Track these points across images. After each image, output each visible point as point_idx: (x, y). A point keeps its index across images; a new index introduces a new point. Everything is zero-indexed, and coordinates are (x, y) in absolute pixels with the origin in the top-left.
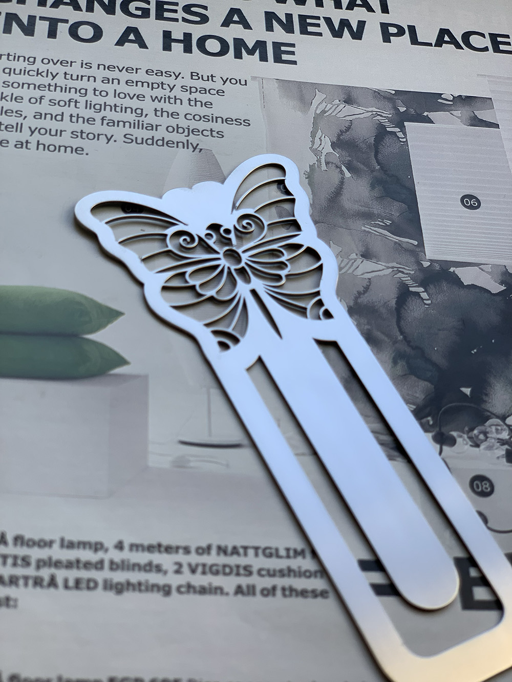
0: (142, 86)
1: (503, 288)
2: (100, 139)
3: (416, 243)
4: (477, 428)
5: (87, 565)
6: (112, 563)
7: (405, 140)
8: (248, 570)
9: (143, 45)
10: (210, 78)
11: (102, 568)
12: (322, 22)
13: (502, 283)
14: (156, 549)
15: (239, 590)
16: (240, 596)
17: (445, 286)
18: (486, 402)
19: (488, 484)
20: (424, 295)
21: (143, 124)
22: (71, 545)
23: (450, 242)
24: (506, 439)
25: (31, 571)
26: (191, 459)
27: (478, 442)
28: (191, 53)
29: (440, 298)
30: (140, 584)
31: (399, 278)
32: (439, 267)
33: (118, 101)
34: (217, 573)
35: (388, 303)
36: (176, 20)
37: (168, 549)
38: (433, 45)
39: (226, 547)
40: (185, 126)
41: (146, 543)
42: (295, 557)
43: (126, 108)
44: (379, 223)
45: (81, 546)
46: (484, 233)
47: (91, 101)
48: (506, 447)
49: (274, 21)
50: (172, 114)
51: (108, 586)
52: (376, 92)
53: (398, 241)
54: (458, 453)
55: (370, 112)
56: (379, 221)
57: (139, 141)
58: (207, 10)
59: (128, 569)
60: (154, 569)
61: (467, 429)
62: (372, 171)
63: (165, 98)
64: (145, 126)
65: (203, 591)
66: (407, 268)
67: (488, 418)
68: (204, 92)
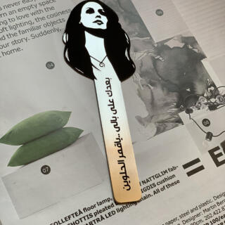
0: (25, 10)
2: (23, 41)
4: (197, 102)
5: (109, 207)
8: (154, 185)
11: (114, 206)
16: (156, 194)
17: (165, 52)
18: (196, 91)
19: (208, 121)
20: (161, 59)
22: (101, 203)
24: (207, 102)
25: (94, 218)
27: (199, 107)
30: (127, 205)
31: (150, 55)
32: (160, 45)
33: (20, 21)
34: (146, 190)
35: (151, 67)
39: (145, 180)
40: (50, 22)
42: (165, 174)
43: (25, 23)
44: (134, 35)
45: (104, 202)
47: (11, 26)
48: (208, 105)
50: (42, 18)
51: (118, 211)
53: (143, 40)
57: (37, 36)
61: (194, 104)
62: (122, 13)
63: (36, 12)
64: (36, 28)
65: (145, 198)
66: (151, 50)
67: (199, 97)
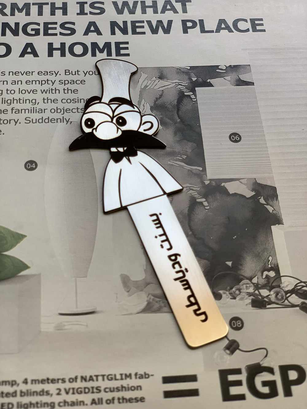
0: (36, 84)
1: (254, 193)
2: (11, 123)
3: (201, 169)
4: (235, 287)
5: (8, 395)
6: (21, 392)
7: (195, 100)
8: (98, 390)
9: (36, 55)
10: (77, 72)
11: (16, 396)
12: (145, 24)
13: (252, 190)
14: (46, 382)
15: (93, 402)
16: (94, 405)
17: (218, 196)
18: (241, 269)
19: (240, 322)
20: (206, 204)
21: (36, 109)
23: (222, 166)
24: (252, 292)
26: (66, 324)
27: (235, 296)
28: (65, 56)
29: (215, 204)
30: (37, 403)
31: (190, 193)
32: (215, 183)
33: (21, 96)
34: (81, 392)
35: (183, 211)
36: (56, 35)
37: (53, 381)
38: (215, 32)
39: (86, 377)
40: (62, 108)
41: (40, 379)
42: (126, 379)
43: (26, 100)
44: (179, 158)
45: (4, 383)
46: (243, 158)
47: (5, 98)
48: (252, 297)
49: (116, 28)
50: (54, 101)
51: (20, 406)
52: (178, 69)
53: (190, 169)
54: (223, 304)
55: (174, 83)
56: (179, 157)
57: (34, 121)
58: (74, 25)
59: (31, 395)
60: (45, 394)
61: (229, 288)
62: (175, 123)
63: (49, 90)
64: (37, 111)
65: (73, 404)
66: (195, 186)
67: (242, 280)
68: (73, 83)
